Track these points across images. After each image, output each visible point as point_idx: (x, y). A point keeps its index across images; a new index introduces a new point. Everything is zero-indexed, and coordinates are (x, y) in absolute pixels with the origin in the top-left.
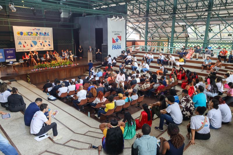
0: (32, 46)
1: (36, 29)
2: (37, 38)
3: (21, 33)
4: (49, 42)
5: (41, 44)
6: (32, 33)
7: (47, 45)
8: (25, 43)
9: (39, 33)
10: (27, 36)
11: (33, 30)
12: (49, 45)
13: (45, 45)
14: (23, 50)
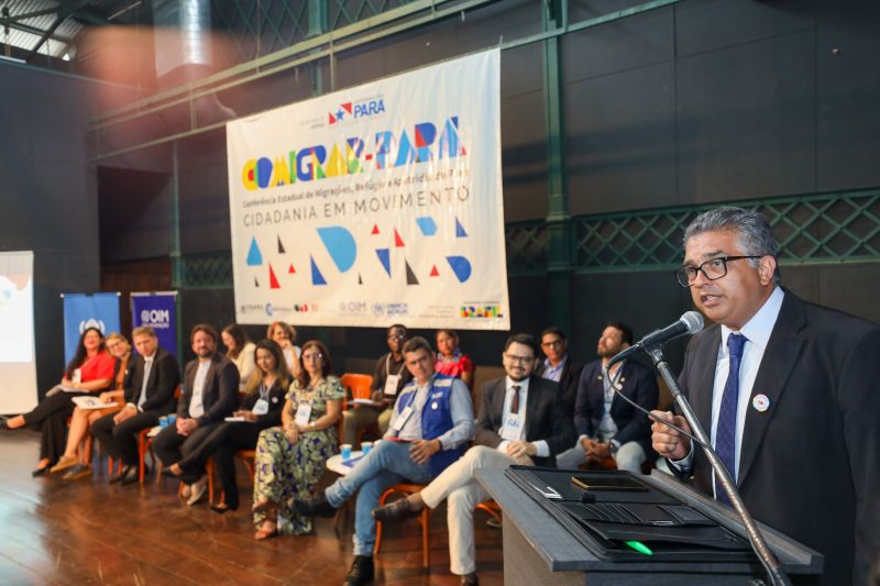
0: (318, 279)
1: (348, 107)
2: (361, 196)
3: (262, 172)
4: (461, 233)
5: (384, 256)
6: (321, 153)
7: (435, 273)
8: (281, 250)
9: (371, 147)
10: (287, 190)
11: (332, 120)
12: (461, 268)
13: (421, 273)
14: (269, 310)
